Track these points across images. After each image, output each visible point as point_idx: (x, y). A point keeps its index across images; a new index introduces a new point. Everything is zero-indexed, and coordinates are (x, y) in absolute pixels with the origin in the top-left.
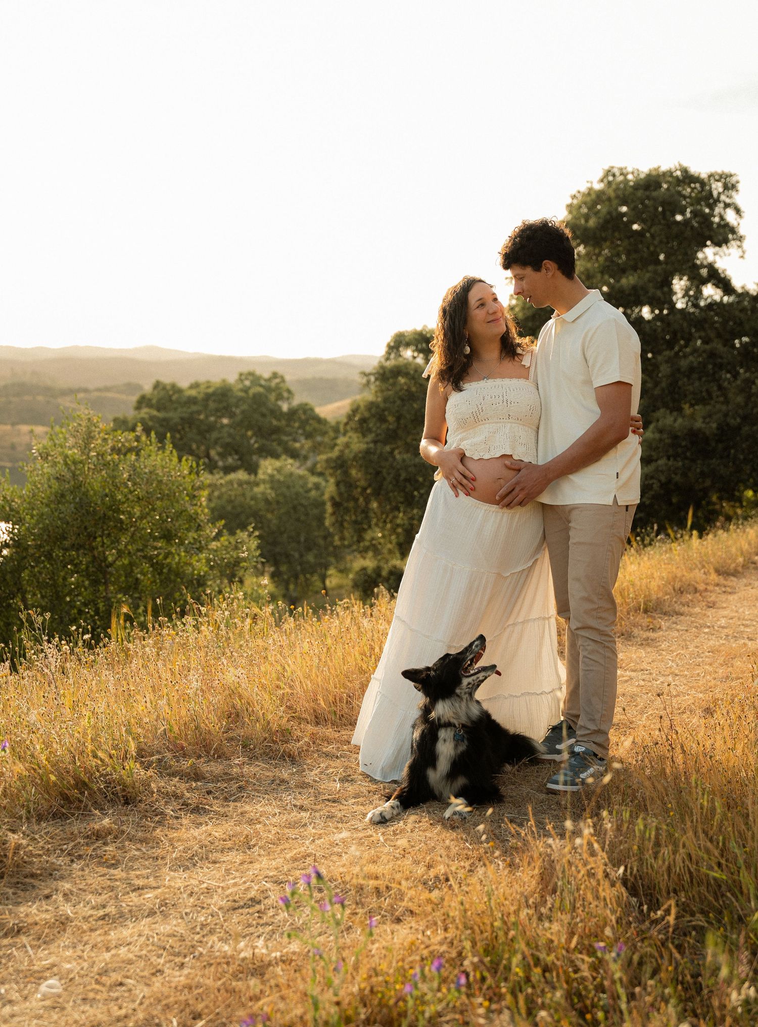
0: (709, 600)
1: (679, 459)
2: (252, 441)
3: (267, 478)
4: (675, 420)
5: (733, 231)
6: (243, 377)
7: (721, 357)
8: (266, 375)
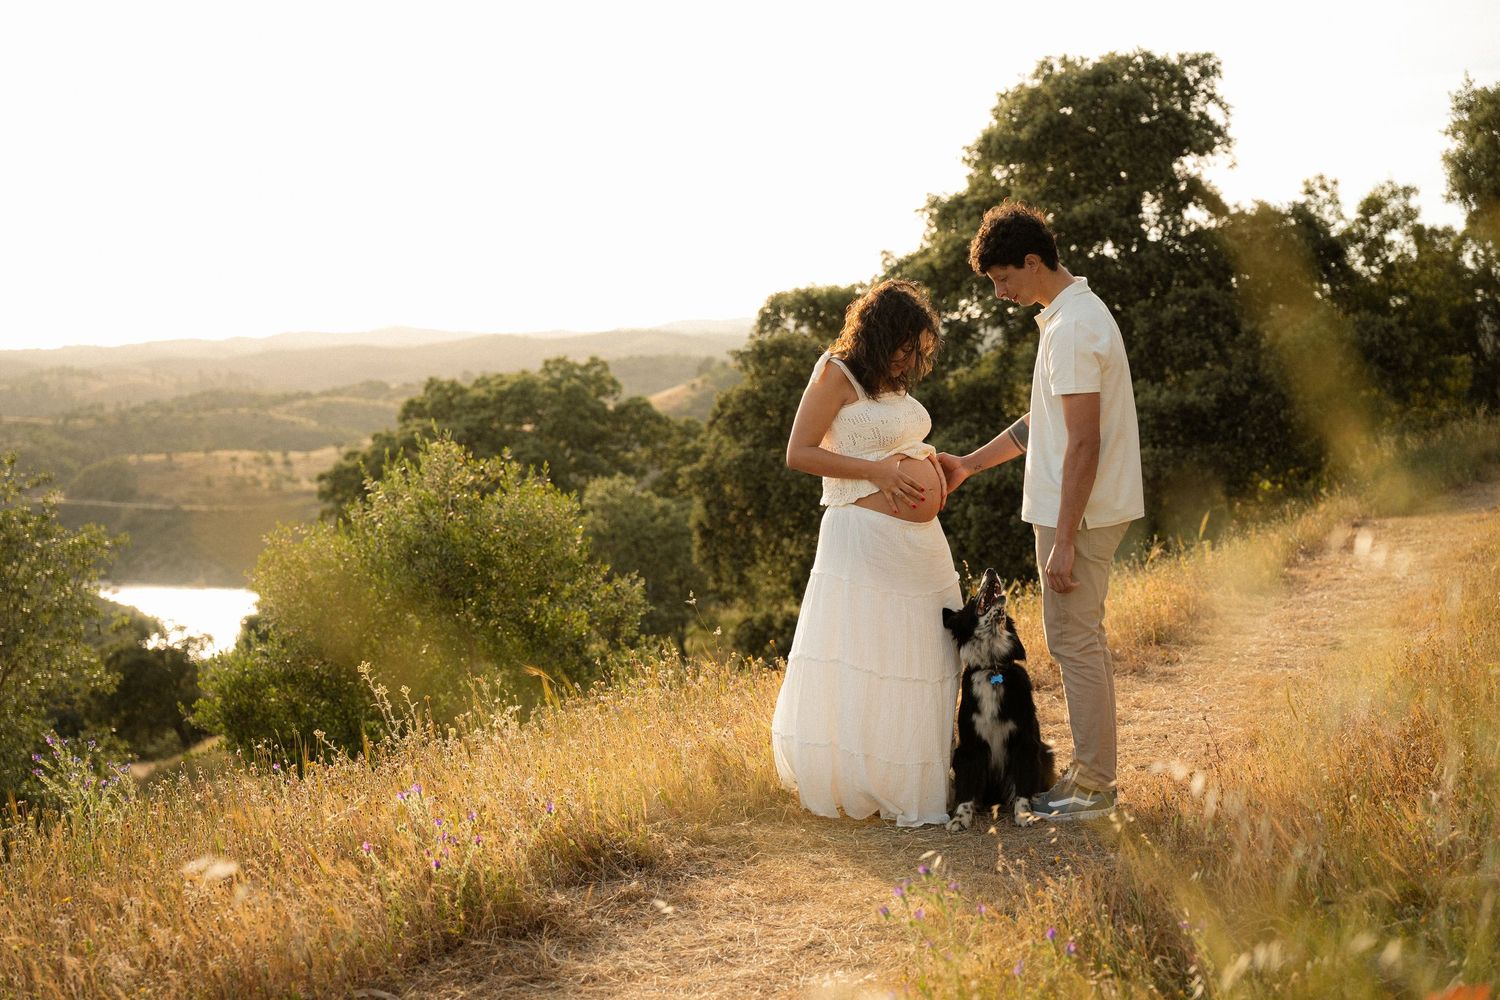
0: (1234, 624)
1: (1168, 445)
2: (568, 453)
3: (596, 503)
4: (1159, 394)
5: (1219, 132)
6: (551, 366)
7: (1216, 305)
8: (583, 361)
